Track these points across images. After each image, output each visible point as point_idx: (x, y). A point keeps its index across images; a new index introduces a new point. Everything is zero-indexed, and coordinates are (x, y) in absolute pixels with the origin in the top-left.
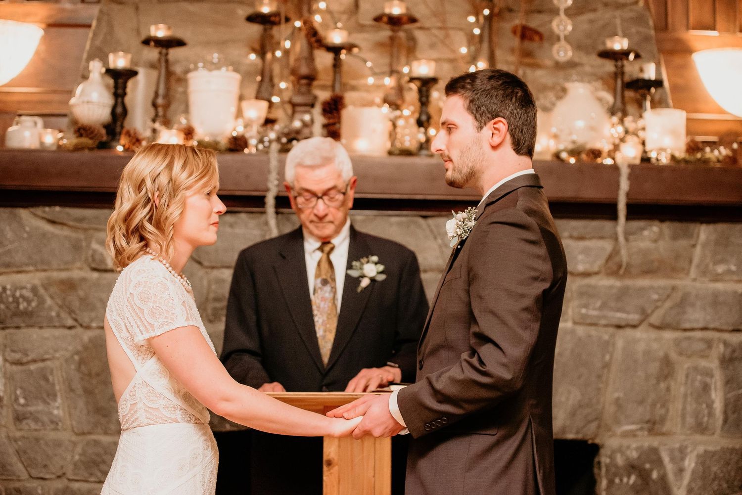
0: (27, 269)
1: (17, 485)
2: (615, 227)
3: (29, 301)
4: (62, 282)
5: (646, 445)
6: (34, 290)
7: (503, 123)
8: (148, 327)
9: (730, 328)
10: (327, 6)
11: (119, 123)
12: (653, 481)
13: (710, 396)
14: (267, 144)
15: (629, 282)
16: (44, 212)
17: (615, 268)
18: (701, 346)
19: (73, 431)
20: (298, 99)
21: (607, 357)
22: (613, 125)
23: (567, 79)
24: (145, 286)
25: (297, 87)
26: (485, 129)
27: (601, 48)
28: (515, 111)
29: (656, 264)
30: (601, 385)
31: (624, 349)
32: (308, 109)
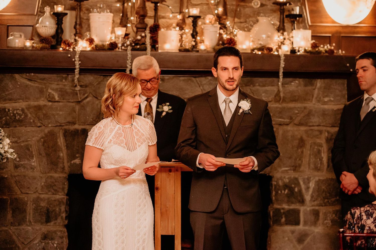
0: (19, 101)
1: (16, 196)
2: (278, 81)
3: (20, 116)
4: (35, 107)
5: (292, 176)
6: (23, 110)
9: (330, 126)
11: (60, 36)
12: (296, 192)
13: (321, 155)
14: (126, 47)
15: (284, 105)
16: (26, 76)
17: (279, 99)
18: (317, 133)
19: (41, 172)
20: (139, 26)
22: (279, 36)
23: (259, 16)
25: (138, 20)
27: (274, 0)
29: (297, 98)
31: (282, 134)
32: (144, 30)
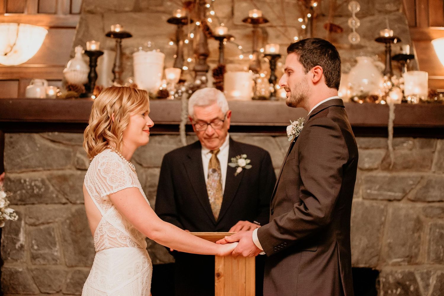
0: (38, 169)
2: (387, 142)
3: (40, 189)
4: (59, 177)
5: (407, 270)
6: (43, 181)
7: (320, 69)
8: (109, 188)
10: (215, 14)
11: (93, 83)
12: (411, 292)
14: (180, 94)
15: (395, 174)
16: (49, 135)
17: (387, 166)
18: (438, 211)
19: (66, 265)
20: (199, 68)
21: (383, 219)
22: (385, 81)
23: (358, 55)
24: (107, 165)
25: (198, 60)
26: (310, 72)
27: (377, 36)
28: (327, 62)
29: (411, 163)
30: (379, 235)
31: (393, 214)
32: (204, 73)
